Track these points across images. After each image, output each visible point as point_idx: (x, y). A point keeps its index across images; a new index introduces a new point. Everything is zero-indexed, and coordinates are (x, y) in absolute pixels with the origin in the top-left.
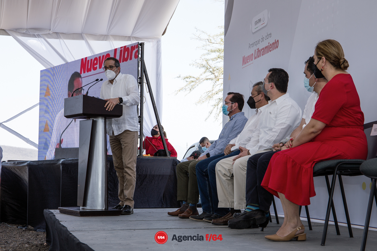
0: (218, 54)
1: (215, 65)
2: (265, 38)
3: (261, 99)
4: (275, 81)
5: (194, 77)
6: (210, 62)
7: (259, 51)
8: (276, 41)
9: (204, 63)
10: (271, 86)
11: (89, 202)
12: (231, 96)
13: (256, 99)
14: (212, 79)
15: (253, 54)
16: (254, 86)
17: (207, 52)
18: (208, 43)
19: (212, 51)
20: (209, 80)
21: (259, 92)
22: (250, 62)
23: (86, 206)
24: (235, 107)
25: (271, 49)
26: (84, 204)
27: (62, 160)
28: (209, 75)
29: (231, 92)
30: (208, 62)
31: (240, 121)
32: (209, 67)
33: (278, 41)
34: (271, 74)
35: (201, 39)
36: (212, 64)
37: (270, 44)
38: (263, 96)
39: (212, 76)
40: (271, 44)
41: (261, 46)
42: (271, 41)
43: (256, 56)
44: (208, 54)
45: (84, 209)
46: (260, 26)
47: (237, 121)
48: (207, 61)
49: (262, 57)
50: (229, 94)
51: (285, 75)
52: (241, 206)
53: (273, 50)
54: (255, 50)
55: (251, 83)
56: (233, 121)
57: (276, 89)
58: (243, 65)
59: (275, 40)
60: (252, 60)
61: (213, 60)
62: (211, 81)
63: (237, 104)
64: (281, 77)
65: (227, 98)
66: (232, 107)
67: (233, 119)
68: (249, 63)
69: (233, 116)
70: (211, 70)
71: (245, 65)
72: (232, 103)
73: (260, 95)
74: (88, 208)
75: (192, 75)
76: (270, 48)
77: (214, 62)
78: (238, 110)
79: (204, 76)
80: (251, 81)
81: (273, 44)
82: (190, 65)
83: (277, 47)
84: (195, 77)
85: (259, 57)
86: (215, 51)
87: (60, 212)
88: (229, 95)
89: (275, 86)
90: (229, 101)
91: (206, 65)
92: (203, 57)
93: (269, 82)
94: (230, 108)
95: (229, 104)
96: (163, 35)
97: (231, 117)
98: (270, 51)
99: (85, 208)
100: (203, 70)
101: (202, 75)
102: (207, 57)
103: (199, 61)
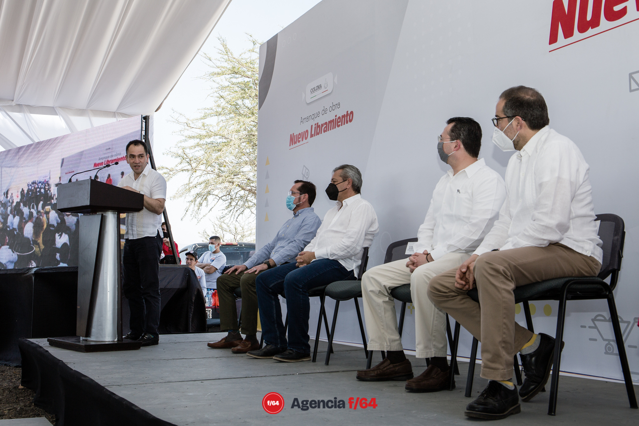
0: (198, 140)
1: (193, 154)
2: (328, 110)
3: (348, 188)
6: (187, 151)
7: (318, 126)
8: (349, 113)
9: (180, 152)
10: (456, 146)
11: (94, 330)
12: (300, 185)
13: (340, 187)
14: (188, 170)
15: (307, 131)
16: (335, 170)
17: (184, 138)
18: (187, 127)
19: (190, 137)
21: (345, 178)
22: (302, 141)
23: (90, 337)
24: (304, 200)
25: (340, 123)
26: (88, 334)
27: (35, 269)
28: (185, 165)
29: (299, 180)
31: (310, 218)
32: (185, 156)
33: (352, 113)
34: (455, 126)
35: (178, 122)
36: (190, 153)
37: (337, 117)
38: (351, 183)
39: (189, 167)
40: (339, 118)
41: (322, 120)
42: (340, 112)
43: (313, 133)
44: (186, 140)
45: (86, 340)
46: (319, 94)
47: (306, 220)
49: (323, 135)
50: (297, 182)
52: (428, 351)
53: (344, 124)
54: (312, 126)
55: (305, 168)
56: (299, 220)
58: (290, 146)
59: (347, 112)
60: (306, 139)
61: (190, 148)
63: (307, 196)
65: (293, 187)
66: (300, 199)
67: (298, 215)
68: (301, 143)
69: (300, 211)
70: (187, 160)
71: (294, 146)
72: (301, 194)
73: (346, 182)
74: (94, 339)
75: (165, 166)
76: (338, 122)
77: (192, 151)
78: (307, 204)
79: (180, 167)
80: (304, 166)
81: (344, 116)
83: (351, 121)
84: (168, 167)
85: (318, 134)
86: (194, 137)
87: (50, 344)
88: (297, 184)
89: (462, 146)
90: (296, 191)
91: (182, 154)
92: (179, 145)
94: (297, 200)
95: (296, 195)
96: (156, 111)
97: (297, 212)
98: (338, 126)
99: (88, 339)
100: (179, 160)
101: (176, 166)
102: (184, 144)
103: (174, 150)
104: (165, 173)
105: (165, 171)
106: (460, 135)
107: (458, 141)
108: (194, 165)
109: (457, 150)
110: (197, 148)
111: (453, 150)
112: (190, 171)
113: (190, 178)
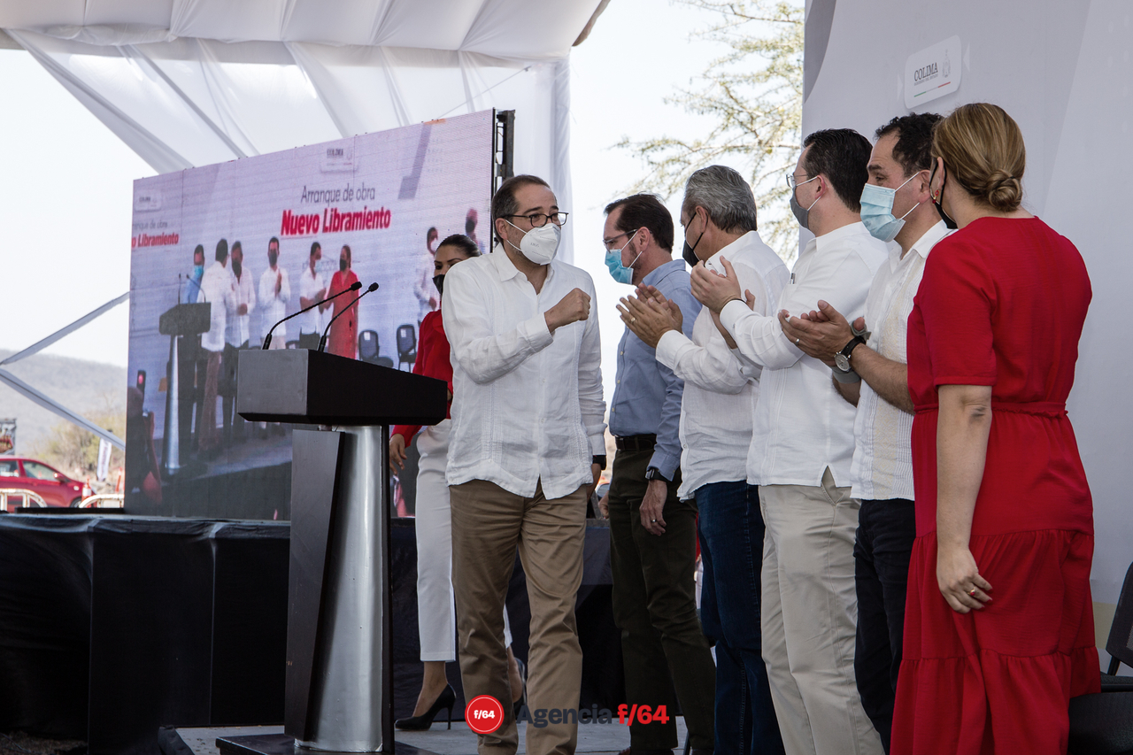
1: (760, 99)
4: (828, 167)
5: (679, 143)
6: (741, 91)
9: (717, 93)
10: (819, 188)
12: (617, 213)
14: (747, 149)
17: (728, 50)
18: (732, 18)
20: (735, 152)
27: (217, 528)
28: (735, 135)
30: (730, 89)
32: (735, 107)
34: (814, 148)
35: (705, 5)
39: (750, 140)
44: (734, 57)
48: (728, 85)
51: (859, 146)
57: (837, 195)
61: (754, 79)
62: (745, 155)
64: (848, 152)
70: (744, 117)
72: (630, 235)
75: (673, 136)
82: (665, 102)
84: (683, 141)
88: (611, 214)
89: (830, 186)
91: (726, 101)
92: (715, 71)
93: (811, 176)
100: (716, 119)
101: (712, 136)
102: (732, 69)
103: (700, 86)
104: (673, 161)
105: (672, 152)
106: (824, 164)
107: (822, 176)
108: (764, 133)
109: (822, 196)
110: (775, 81)
111: (814, 197)
112: (755, 152)
113: (755, 172)
